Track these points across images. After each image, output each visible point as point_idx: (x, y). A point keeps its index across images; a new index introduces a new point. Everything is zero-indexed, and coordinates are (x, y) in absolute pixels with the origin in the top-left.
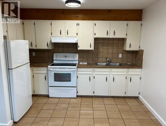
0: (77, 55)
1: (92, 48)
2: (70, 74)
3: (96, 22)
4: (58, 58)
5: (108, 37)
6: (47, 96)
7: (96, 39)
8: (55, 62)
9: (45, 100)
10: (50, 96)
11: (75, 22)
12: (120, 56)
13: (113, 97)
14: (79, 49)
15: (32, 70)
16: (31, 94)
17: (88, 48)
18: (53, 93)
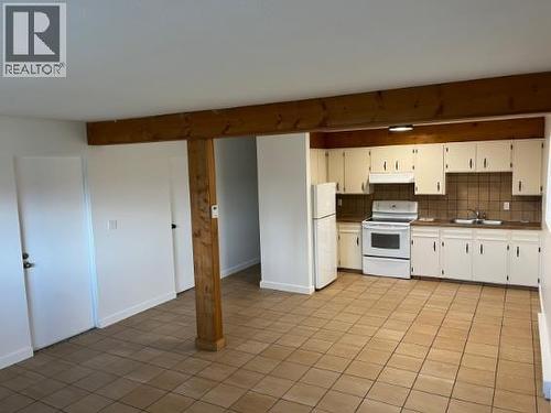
0: (416, 204)
1: (442, 191)
2: (398, 236)
3: (448, 145)
4: (380, 209)
5: (472, 170)
6: (360, 272)
7: (449, 176)
8: (374, 216)
9: (356, 277)
10: (365, 271)
11: (410, 147)
12: (507, 206)
13: (484, 284)
14: (416, 193)
15: (338, 228)
16: (336, 266)
17: (433, 191)
18: (369, 267)
